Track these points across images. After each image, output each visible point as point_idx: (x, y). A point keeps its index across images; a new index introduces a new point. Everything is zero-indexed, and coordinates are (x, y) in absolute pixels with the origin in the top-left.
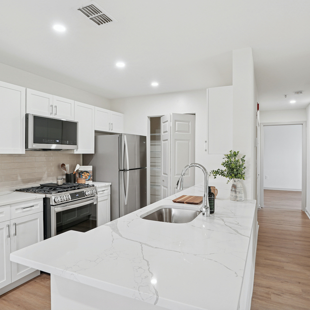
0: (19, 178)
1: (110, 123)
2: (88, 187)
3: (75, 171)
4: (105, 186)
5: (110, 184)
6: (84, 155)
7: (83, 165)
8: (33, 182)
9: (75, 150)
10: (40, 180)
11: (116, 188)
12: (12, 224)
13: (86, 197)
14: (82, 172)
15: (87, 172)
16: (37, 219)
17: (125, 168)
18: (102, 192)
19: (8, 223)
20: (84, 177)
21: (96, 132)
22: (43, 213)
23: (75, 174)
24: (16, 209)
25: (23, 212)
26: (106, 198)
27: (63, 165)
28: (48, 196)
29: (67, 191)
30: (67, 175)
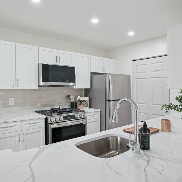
0: (39, 104)
1: (103, 67)
2: (81, 112)
3: (77, 100)
4: (95, 112)
5: (100, 110)
6: (85, 89)
7: (85, 96)
8: (48, 107)
9: (75, 86)
10: (53, 105)
11: (103, 113)
12: (22, 133)
13: (76, 119)
14: (82, 101)
15: (85, 101)
16: (40, 131)
17: (110, 99)
18: (92, 116)
19: (19, 133)
20: (83, 105)
21: (91, 73)
22: (44, 127)
23: (77, 102)
24: (25, 124)
25: (30, 126)
26: (96, 120)
27: (69, 96)
28: (48, 117)
29: (62, 114)
30: (71, 103)
